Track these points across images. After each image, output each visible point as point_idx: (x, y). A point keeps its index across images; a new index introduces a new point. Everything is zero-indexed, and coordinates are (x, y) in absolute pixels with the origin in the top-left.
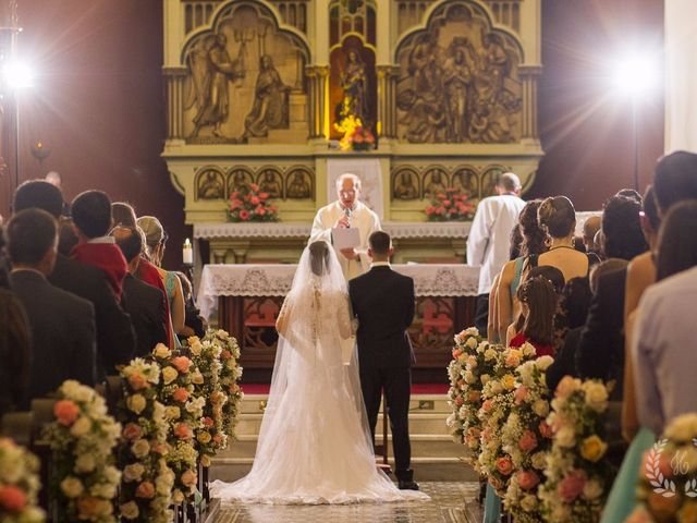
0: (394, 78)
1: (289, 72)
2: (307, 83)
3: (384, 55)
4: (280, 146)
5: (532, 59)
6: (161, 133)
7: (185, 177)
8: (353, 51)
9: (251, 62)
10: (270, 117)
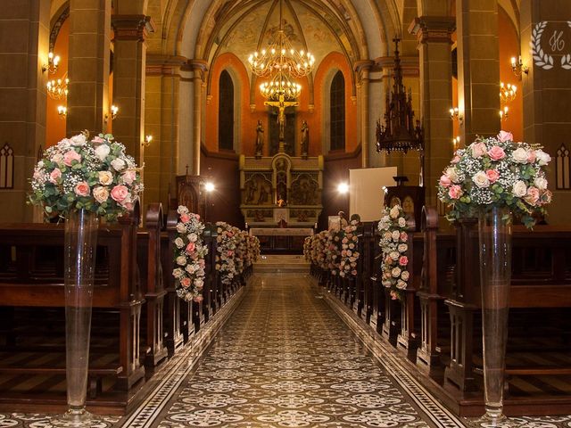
0: (290, 191)
2: (272, 191)
6: (240, 203)
9: (259, 187)
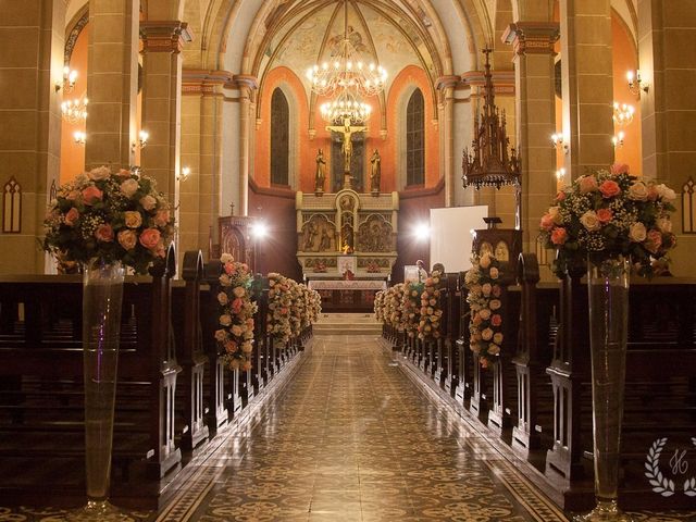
0: (358, 235)
1: (330, 233)
2: (335, 236)
3: (356, 229)
4: (328, 253)
5: (395, 230)
6: (296, 250)
7: (302, 261)
8: (348, 228)
10: (325, 246)
